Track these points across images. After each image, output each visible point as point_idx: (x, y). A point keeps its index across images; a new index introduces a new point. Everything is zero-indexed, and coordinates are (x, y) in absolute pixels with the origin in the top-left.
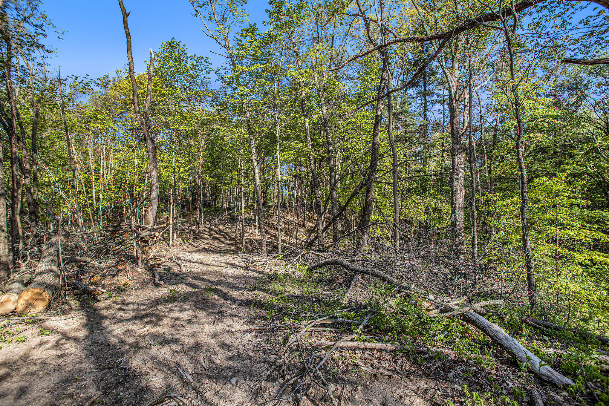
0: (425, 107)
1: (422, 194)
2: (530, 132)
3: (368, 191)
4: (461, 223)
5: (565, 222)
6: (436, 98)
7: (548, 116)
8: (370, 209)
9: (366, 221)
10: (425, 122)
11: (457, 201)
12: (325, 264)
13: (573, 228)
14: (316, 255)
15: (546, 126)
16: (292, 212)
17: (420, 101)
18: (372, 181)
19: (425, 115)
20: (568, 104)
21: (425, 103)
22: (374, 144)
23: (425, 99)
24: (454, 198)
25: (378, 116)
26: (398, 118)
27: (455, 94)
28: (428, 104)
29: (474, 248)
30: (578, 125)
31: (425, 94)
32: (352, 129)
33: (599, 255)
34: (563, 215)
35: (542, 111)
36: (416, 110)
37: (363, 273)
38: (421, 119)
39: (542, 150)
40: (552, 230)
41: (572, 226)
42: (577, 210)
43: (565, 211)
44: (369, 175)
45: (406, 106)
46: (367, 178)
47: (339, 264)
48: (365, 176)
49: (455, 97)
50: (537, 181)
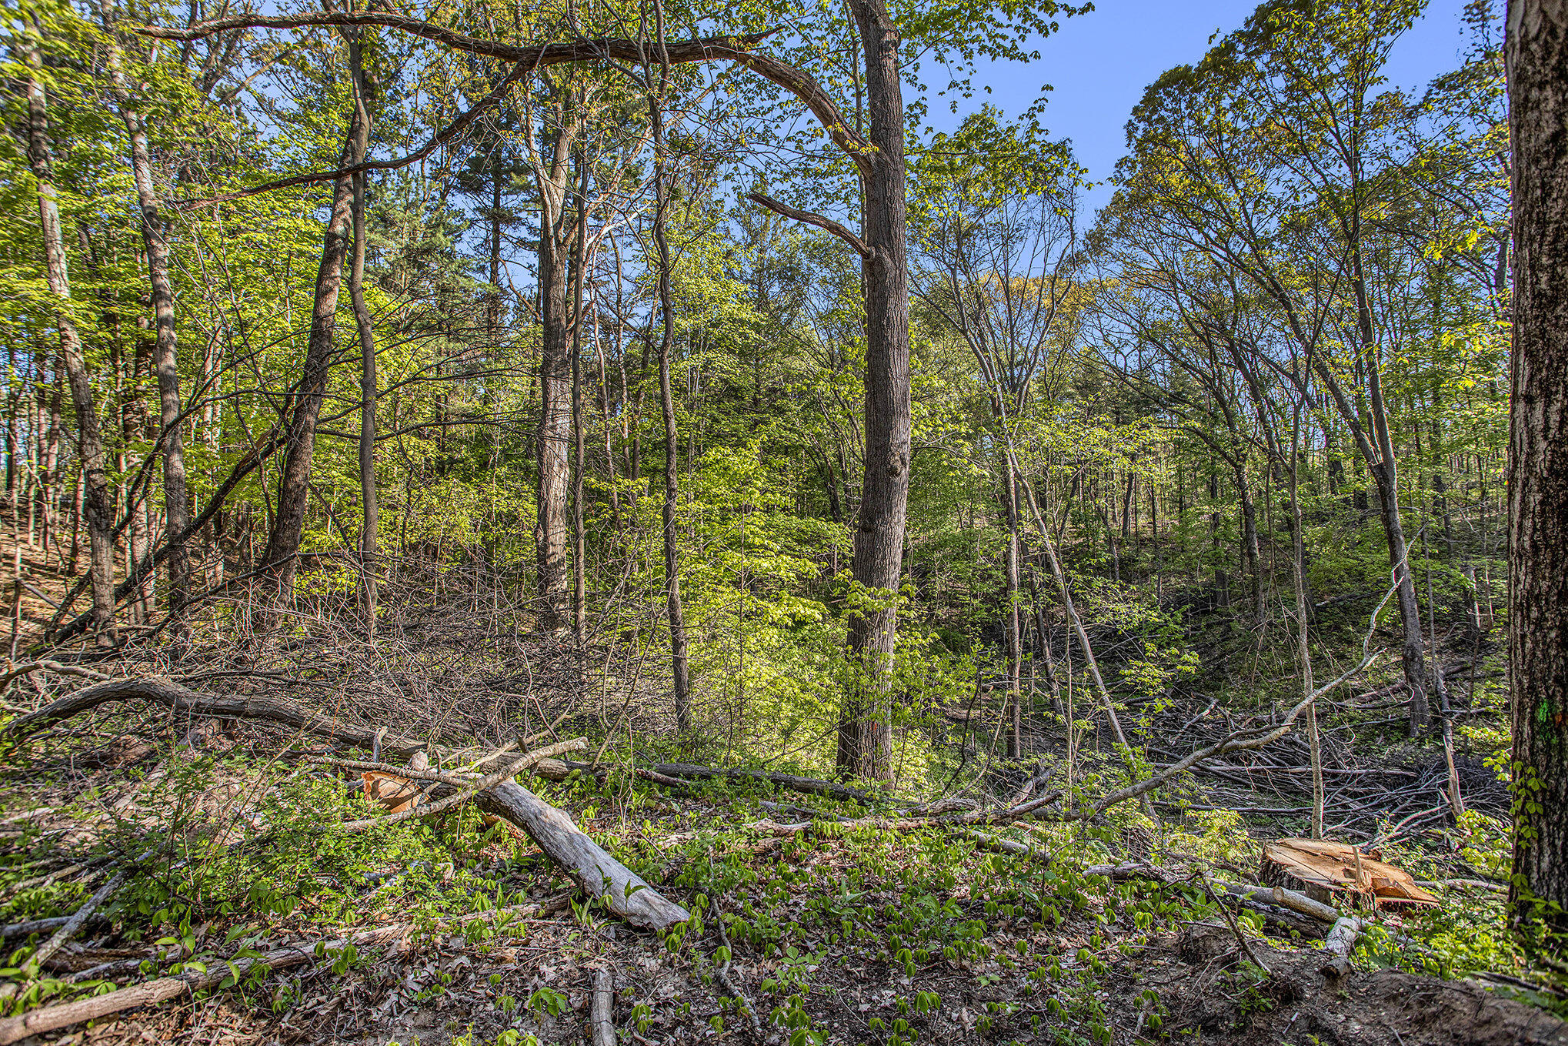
0: (496, 250)
1: (477, 477)
2: (710, 349)
3: (293, 457)
4: (559, 549)
5: (757, 541)
6: (523, 232)
7: (741, 321)
8: (298, 511)
9: (284, 549)
10: (492, 289)
11: (552, 495)
12: (90, 702)
13: (768, 553)
14: (64, 672)
15: (739, 341)
16: (23, 526)
17: (483, 233)
18: (305, 430)
19: (494, 272)
20: (779, 307)
21: (496, 241)
22: (317, 318)
23: (496, 231)
24: (544, 486)
25: (335, 236)
26: (415, 261)
27: (557, 227)
28: (502, 245)
29: (576, 609)
30: (791, 352)
31: (498, 218)
32: (256, 263)
33: (804, 605)
34: (753, 526)
35: (731, 307)
36: (472, 253)
37: (228, 712)
38: (483, 279)
39: (733, 392)
40: (733, 557)
41: (766, 548)
42: (780, 518)
43: (759, 519)
44: (297, 410)
45: (440, 235)
46: (291, 419)
47: (140, 695)
48: (282, 412)
49: (556, 233)
50: (712, 454)
